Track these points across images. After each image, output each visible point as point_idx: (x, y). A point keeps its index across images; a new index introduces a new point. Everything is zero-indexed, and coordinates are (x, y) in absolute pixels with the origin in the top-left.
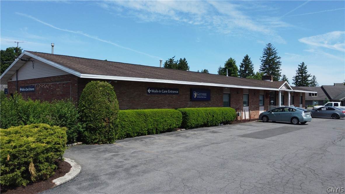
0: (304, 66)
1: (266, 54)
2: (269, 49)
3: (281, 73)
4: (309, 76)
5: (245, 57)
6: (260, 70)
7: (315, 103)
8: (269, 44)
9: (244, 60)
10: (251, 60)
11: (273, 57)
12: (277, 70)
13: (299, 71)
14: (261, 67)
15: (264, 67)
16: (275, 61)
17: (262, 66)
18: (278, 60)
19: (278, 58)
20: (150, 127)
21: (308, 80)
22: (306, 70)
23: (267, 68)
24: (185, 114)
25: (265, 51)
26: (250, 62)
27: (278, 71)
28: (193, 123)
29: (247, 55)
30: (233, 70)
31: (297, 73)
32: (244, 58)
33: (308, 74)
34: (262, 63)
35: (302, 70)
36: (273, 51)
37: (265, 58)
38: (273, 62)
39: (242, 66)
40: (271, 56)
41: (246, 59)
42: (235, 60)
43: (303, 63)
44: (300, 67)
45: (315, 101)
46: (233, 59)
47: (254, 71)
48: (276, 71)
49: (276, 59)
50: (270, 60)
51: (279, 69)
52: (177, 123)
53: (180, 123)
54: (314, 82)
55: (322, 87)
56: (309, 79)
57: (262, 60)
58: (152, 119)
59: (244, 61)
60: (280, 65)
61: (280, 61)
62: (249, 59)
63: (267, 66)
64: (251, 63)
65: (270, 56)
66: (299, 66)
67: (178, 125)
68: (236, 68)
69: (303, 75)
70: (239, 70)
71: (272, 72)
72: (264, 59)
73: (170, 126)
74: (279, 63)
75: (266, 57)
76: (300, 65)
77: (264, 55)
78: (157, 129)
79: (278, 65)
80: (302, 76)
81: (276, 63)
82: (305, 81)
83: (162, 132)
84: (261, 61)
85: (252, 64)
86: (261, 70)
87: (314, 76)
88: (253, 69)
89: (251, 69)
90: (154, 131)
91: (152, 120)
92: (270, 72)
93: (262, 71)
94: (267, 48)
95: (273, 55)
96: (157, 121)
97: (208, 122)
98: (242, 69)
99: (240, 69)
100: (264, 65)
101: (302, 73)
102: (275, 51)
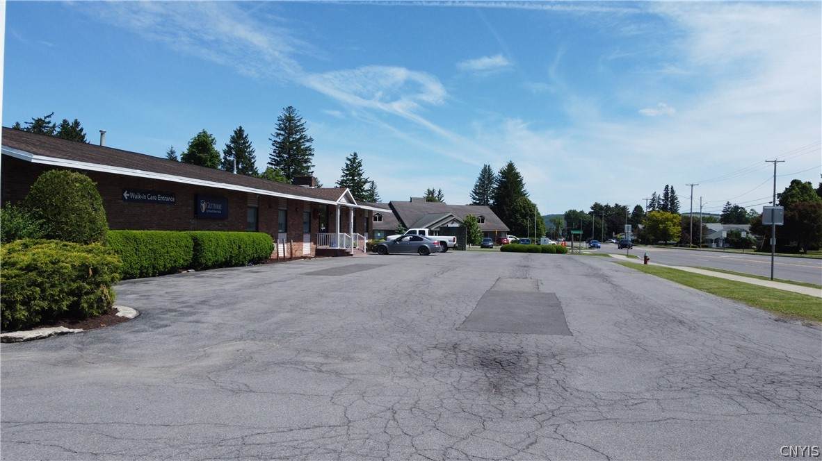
0: (357, 161)
1: (282, 130)
2: (289, 119)
3: (312, 172)
4: (366, 182)
5: (235, 132)
6: (269, 163)
7: (379, 235)
8: (290, 108)
9: (233, 138)
10: (249, 139)
11: (298, 137)
12: (305, 165)
13: (347, 170)
14: (273, 157)
15: (277, 157)
16: (302, 147)
17: (275, 154)
18: (307, 144)
19: (308, 141)
21: (363, 190)
22: (361, 168)
23: (285, 160)
25: (281, 122)
26: (247, 145)
27: (308, 168)
29: (241, 127)
30: (210, 161)
31: (343, 174)
32: (233, 134)
33: (364, 176)
34: (274, 148)
35: (353, 168)
36: (299, 124)
37: (281, 137)
38: (298, 147)
39: (228, 152)
40: (292, 134)
41: (239, 137)
42: (213, 137)
43: (355, 154)
44: (349, 163)
45: (379, 231)
46: (209, 133)
47: (256, 165)
48: (303, 168)
49: (303, 142)
50: (290, 143)
51: (309, 164)
54: (372, 195)
55: (391, 205)
56: (367, 187)
57: (274, 141)
59: (234, 140)
60: (310, 154)
61: (312, 147)
62: (244, 136)
63: (285, 155)
64: (249, 146)
65: (290, 134)
66: (348, 159)
68: (217, 155)
69: (356, 178)
70: (223, 161)
71: (295, 170)
72: (279, 141)
74: (310, 150)
75: (283, 135)
76: (350, 157)
77: (279, 132)
79: (307, 155)
80: (353, 180)
81: (303, 150)
82: (358, 192)
84: (273, 145)
85: (251, 148)
86: (272, 164)
87: (373, 183)
88: (253, 161)
89: (250, 160)
92: (291, 170)
93: (273, 167)
94: (286, 116)
95: (297, 131)
98: (228, 158)
99: (225, 158)
100: (279, 153)
101: (353, 176)
102: (302, 125)
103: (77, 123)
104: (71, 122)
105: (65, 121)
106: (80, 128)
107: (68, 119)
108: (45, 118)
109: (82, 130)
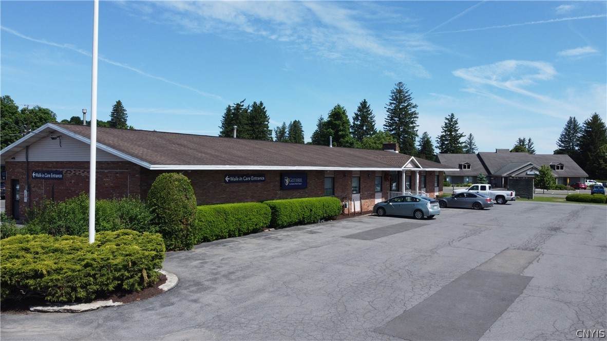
0: (454, 120)
1: (394, 100)
2: (400, 91)
3: (417, 131)
4: (461, 136)
5: (361, 104)
6: (384, 125)
7: (467, 180)
8: (400, 83)
9: (359, 108)
10: (371, 108)
11: (406, 105)
12: (411, 125)
13: (446, 127)
14: (387, 121)
15: (391, 120)
16: (409, 112)
17: (389, 118)
18: (413, 110)
19: (414, 107)
20: (232, 228)
21: (459, 143)
22: (457, 126)
23: (396, 123)
24: (273, 208)
25: (393, 94)
26: (369, 112)
27: (414, 127)
28: (285, 221)
29: (365, 100)
30: (343, 126)
31: (443, 131)
32: (359, 105)
33: (459, 132)
34: (388, 113)
35: (451, 126)
36: (406, 95)
37: (393, 106)
38: (406, 112)
39: (356, 119)
40: (402, 103)
41: (364, 107)
42: (344, 108)
43: (452, 115)
44: (447, 121)
45: (468, 177)
46: (342, 106)
47: (376, 127)
48: (410, 128)
49: (410, 108)
50: (400, 109)
51: (415, 125)
52: (264, 221)
53: (268, 222)
54: (470, 143)
55: (478, 155)
56: (462, 140)
57: (389, 109)
58: (233, 217)
59: (360, 110)
60: (415, 117)
61: (417, 112)
62: (367, 106)
63: (396, 119)
64: (371, 113)
65: (400, 102)
66: (447, 119)
67: (266, 223)
68: (348, 121)
69: (453, 133)
70: (352, 124)
71: (404, 129)
72: (392, 108)
73: (256, 225)
74: (415, 114)
75: (395, 104)
76: (448, 117)
77: (392, 102)
78: (239, 230)
79: (413, 118)
80: (451, 135)
81: (409, 114)
82: (455, 144)
83: (245, 234)
84: (387, 111)
85: (372, 115)
86: (387, 126)
87: (471, 135)
88: (373, 124)
89: (371, 124)
90: (237, 233)
91: (234, 219)
92: (401, 129)
93: (388, 128)
94: (397, 89)
95: (405, 100)
96: (239, 220)
97: (303, 218)
98: (356, 123)
99: (354, 123)
100: (392, 117)
101: (451, 131)
102: (409, 95)
103: (261, 104)
104: (258, 103)
105: (255, 103)
106: (263, 106)
107: (256, 102)
108: (241, 103)
109: (264, 108)
